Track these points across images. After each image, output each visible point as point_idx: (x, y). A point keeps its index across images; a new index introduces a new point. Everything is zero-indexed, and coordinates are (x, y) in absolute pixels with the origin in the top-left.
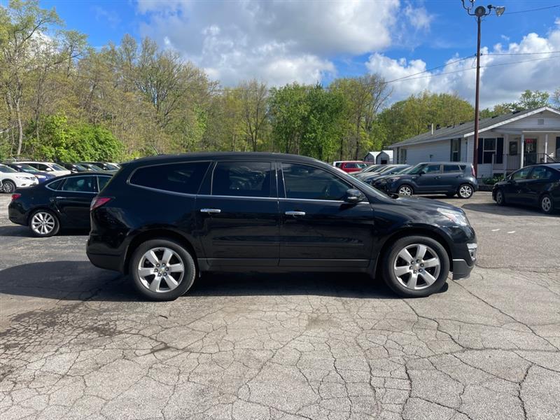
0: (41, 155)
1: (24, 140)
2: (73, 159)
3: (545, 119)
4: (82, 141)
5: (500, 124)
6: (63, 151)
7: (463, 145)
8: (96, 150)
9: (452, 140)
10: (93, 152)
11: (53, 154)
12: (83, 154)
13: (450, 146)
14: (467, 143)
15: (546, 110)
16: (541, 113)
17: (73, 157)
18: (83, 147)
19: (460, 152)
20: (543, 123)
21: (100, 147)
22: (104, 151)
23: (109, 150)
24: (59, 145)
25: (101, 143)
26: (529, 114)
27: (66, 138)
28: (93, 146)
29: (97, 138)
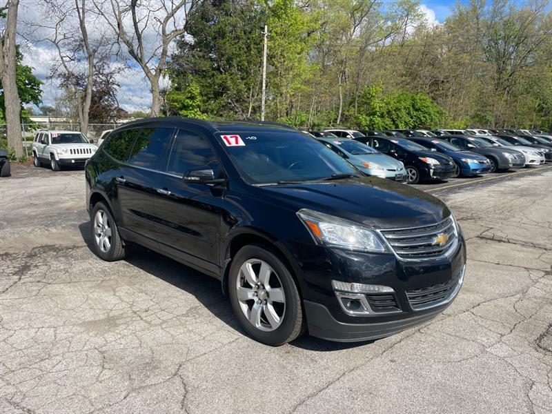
0: (357, 124)
1: (343, 111)
2: (387, 127)
4: (397, 109)
6: (377, 120)
8: (412, 118)
10: (408, 119)
11: (368, 122)
12: (398, 122)
17: (387, 125)
18: (397, 114)
21: (415, 114)
22: (419, 118)
23: (424, 117)
24: (374, 114)
25: (417, 110)
27: (380, 107)
28: (409, 114)
29: (413, 106)
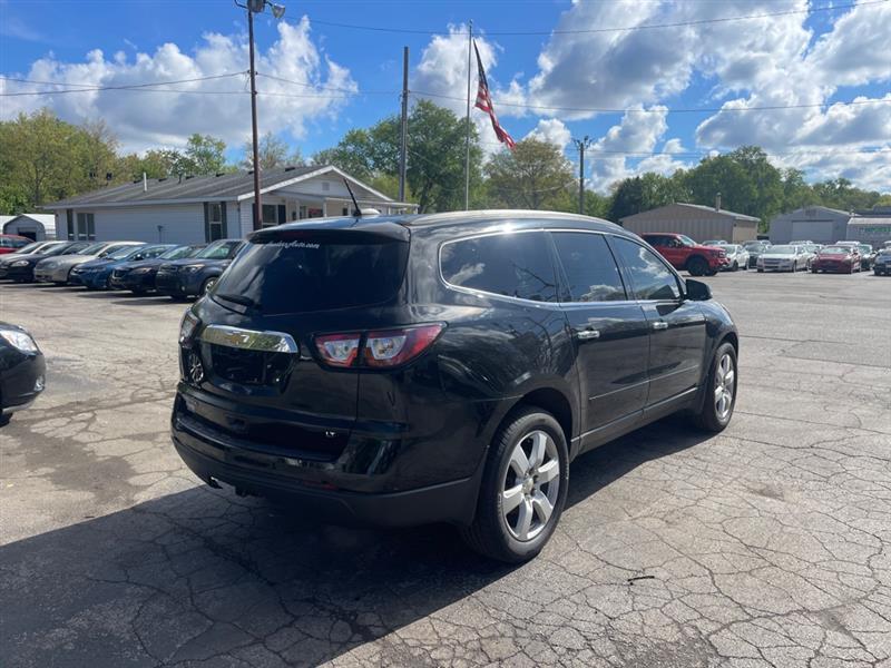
3: (331, 183)
5: (283, 184)
7: (231, 213)
9: (206, 204)
13: (203, 215)
14: (239, 210)
15: (333, 171)
16: (326, 174)
19: (225, 224)
20: (327, 189)
26: (315, 173)
